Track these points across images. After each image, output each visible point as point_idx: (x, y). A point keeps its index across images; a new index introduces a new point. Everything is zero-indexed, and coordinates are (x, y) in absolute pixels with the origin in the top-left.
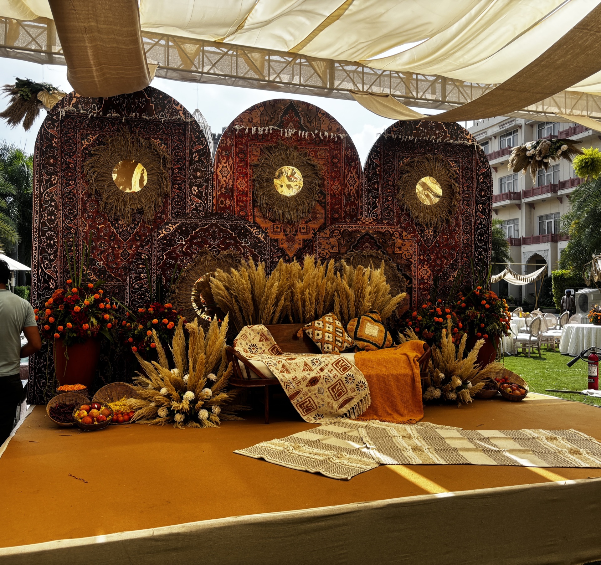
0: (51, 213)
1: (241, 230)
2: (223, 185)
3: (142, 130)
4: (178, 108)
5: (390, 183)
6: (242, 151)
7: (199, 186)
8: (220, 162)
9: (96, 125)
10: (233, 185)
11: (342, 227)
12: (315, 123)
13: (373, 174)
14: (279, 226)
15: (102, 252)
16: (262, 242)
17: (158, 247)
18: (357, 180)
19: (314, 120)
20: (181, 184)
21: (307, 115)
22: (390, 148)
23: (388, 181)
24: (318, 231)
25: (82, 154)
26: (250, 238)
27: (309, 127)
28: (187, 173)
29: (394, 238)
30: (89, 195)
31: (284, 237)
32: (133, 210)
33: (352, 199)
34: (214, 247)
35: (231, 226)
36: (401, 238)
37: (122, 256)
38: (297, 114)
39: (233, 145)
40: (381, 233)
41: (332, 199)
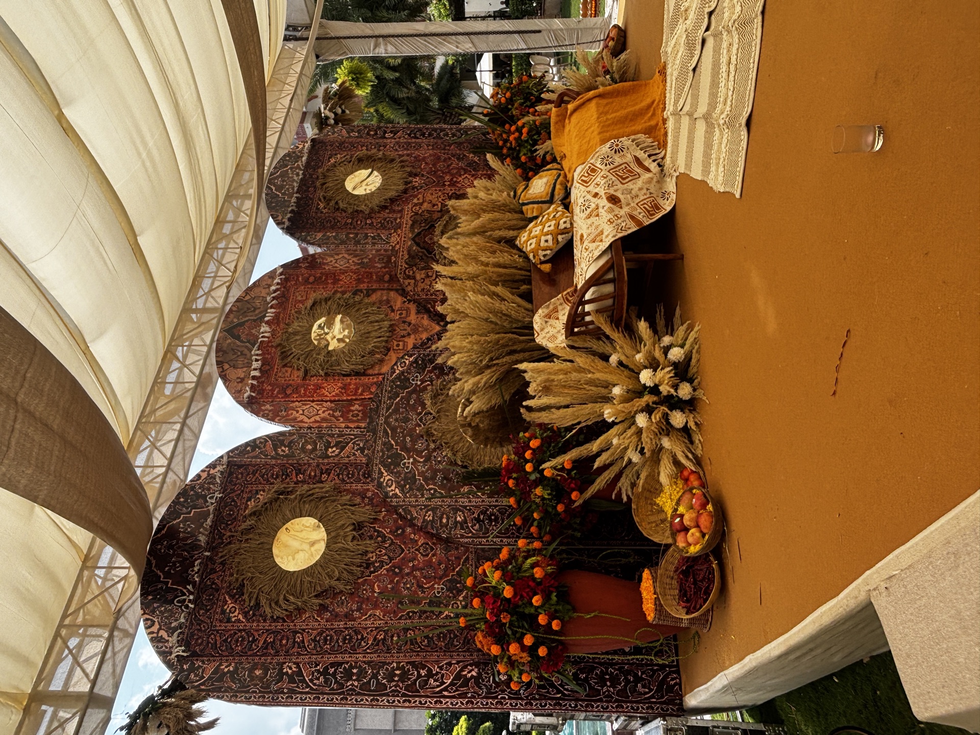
0: (348, 675)
1: (397, 386)
2: (329, 414)
3: (230, 527)
6: (283, 390)
7: (328, 446)
8: (296, 419)
9: (209, 599)
10: (331, 401)
11: (402, 266)
12: (257, 303)
13: (336, 239)
14: (396, 343)
15: (420, 586)
16: (416, 359)
17: (416, 496)
18: (341, 256)
19: (253, 305)
20: (322, 469)
21: (245, 312)
22: (303, 222)
23: (346, 224)
24: (406, 297)
25: (253, 621)
26: (409, 373)
27: (261, 309)
28: (306, 462)
29: (421, 211)
30: (323, 608)
31: (412, 336)
32: (354, 538)
33: (365, 260)
34: (421, 420)
35: (390, 398)
36: (421, 204)
37: (427, 555)
38: (241, 324)
39: (272, 402)
40: (412, 226)
41: (364, 282)
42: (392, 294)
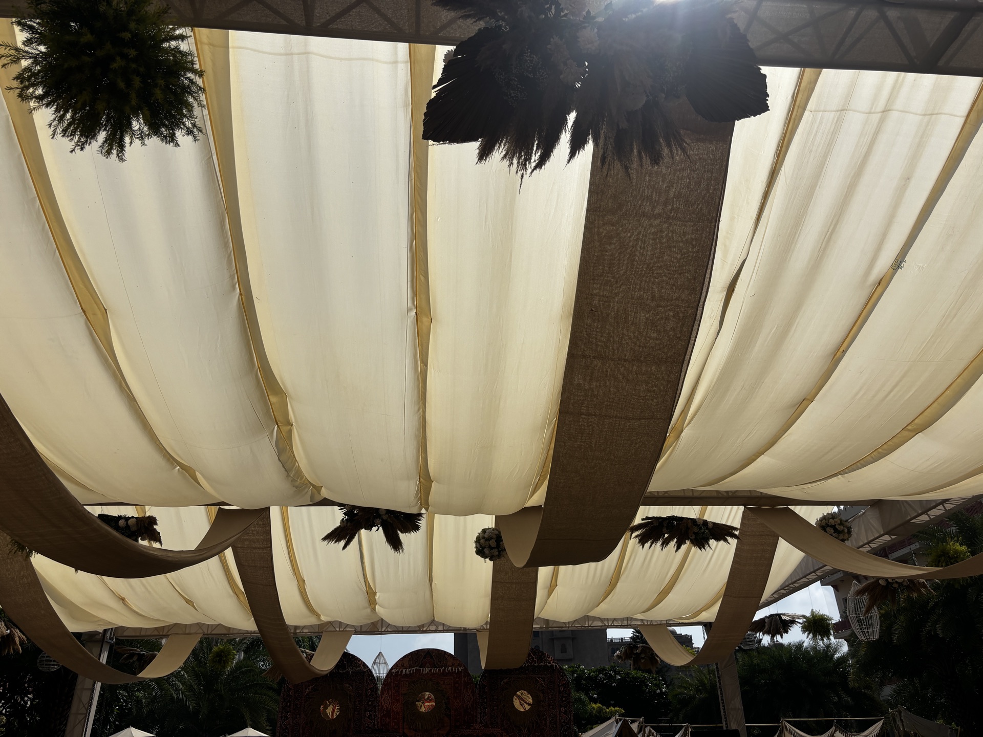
2: (385, 709)
4: (360, 663)
5: (495, 697)
6: (397, 686)
7: (370, 711)
8: (383, 694)
10: (390, 709)
11: (460, 732)
12: (443, 662)
18: (472, 697)
20: (360, 711)
21: (438, 657)
23: (493, 696)
27: (440, 665)
28: (364, 703)
30: (307, 724)
32: (331, 731)
33: (469, 711)
38: (431, 657)
40: (487, 735)
41: (455, 712)
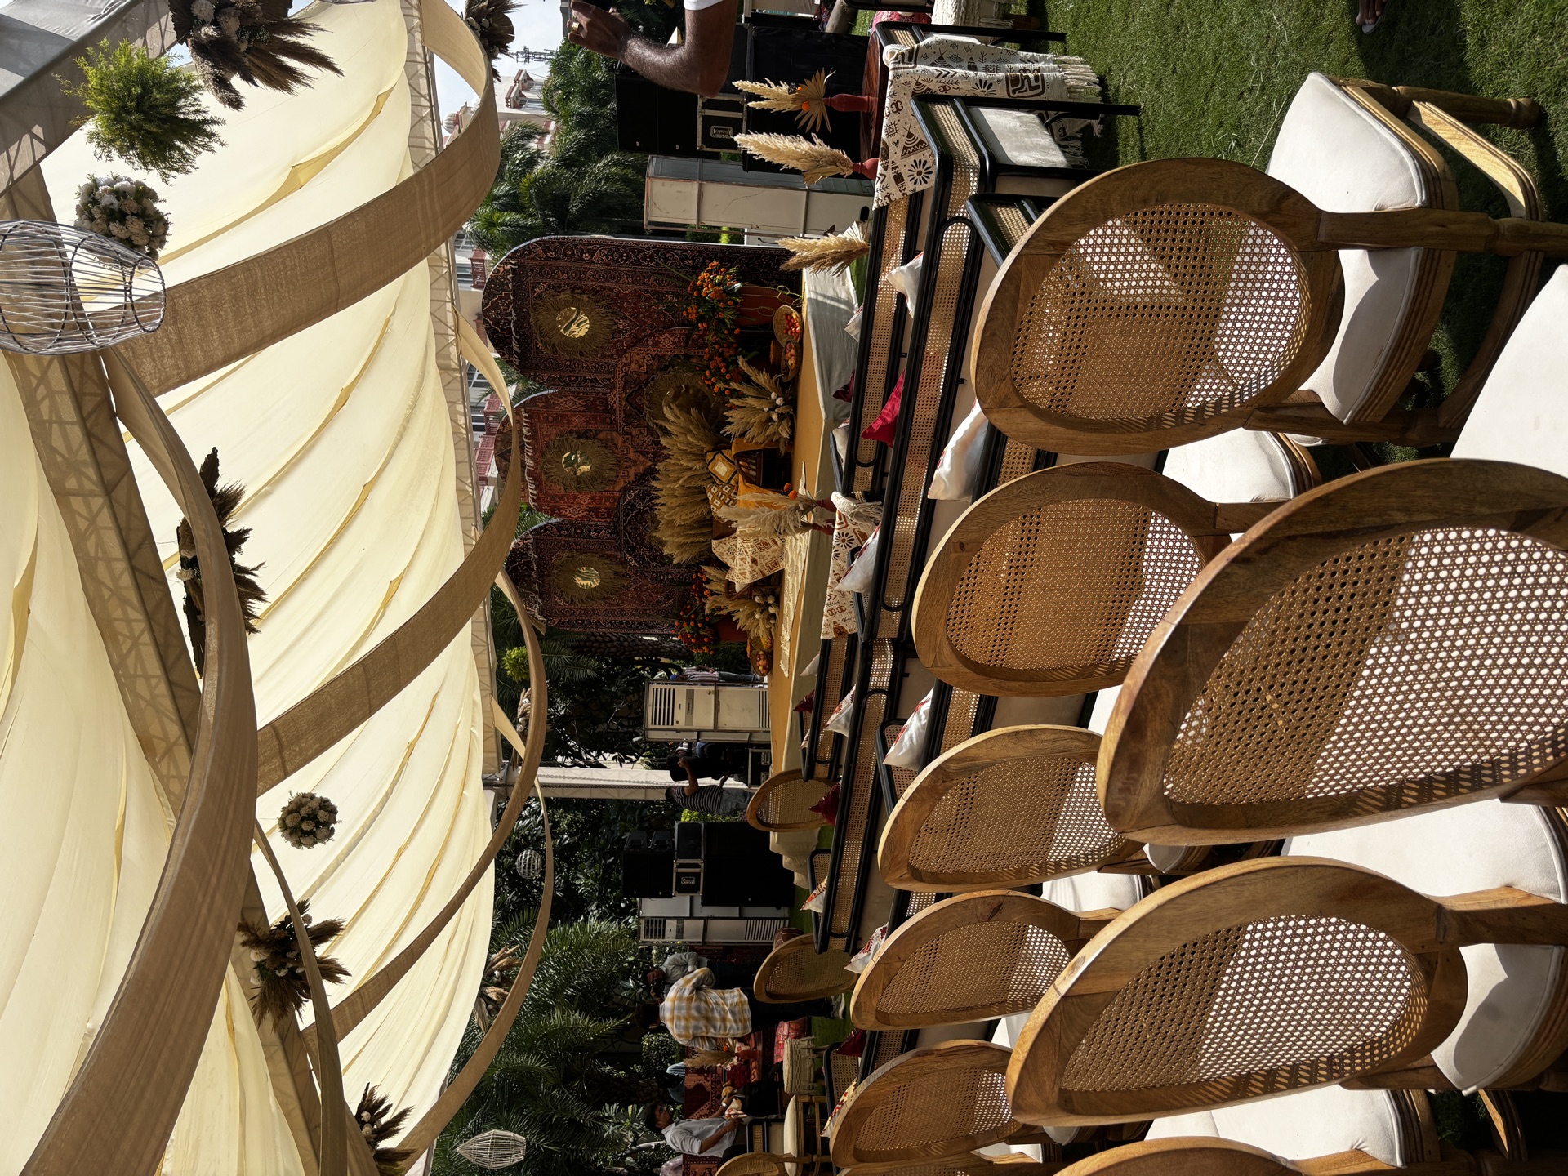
2: (586, 513)
4: (522, 544)
6: (553, 498)
7: (590, 531)
10: (586, 507)
13: (561, 382)
18: (568, 397)
29: (630, 372)
31: (633, 468)
32: (614, 577)
33: (589, 403)
40: (624, 385)
42: (614, 433)
